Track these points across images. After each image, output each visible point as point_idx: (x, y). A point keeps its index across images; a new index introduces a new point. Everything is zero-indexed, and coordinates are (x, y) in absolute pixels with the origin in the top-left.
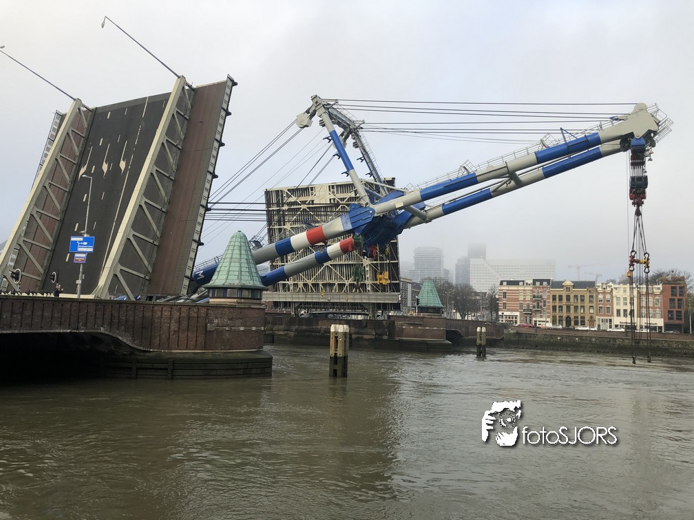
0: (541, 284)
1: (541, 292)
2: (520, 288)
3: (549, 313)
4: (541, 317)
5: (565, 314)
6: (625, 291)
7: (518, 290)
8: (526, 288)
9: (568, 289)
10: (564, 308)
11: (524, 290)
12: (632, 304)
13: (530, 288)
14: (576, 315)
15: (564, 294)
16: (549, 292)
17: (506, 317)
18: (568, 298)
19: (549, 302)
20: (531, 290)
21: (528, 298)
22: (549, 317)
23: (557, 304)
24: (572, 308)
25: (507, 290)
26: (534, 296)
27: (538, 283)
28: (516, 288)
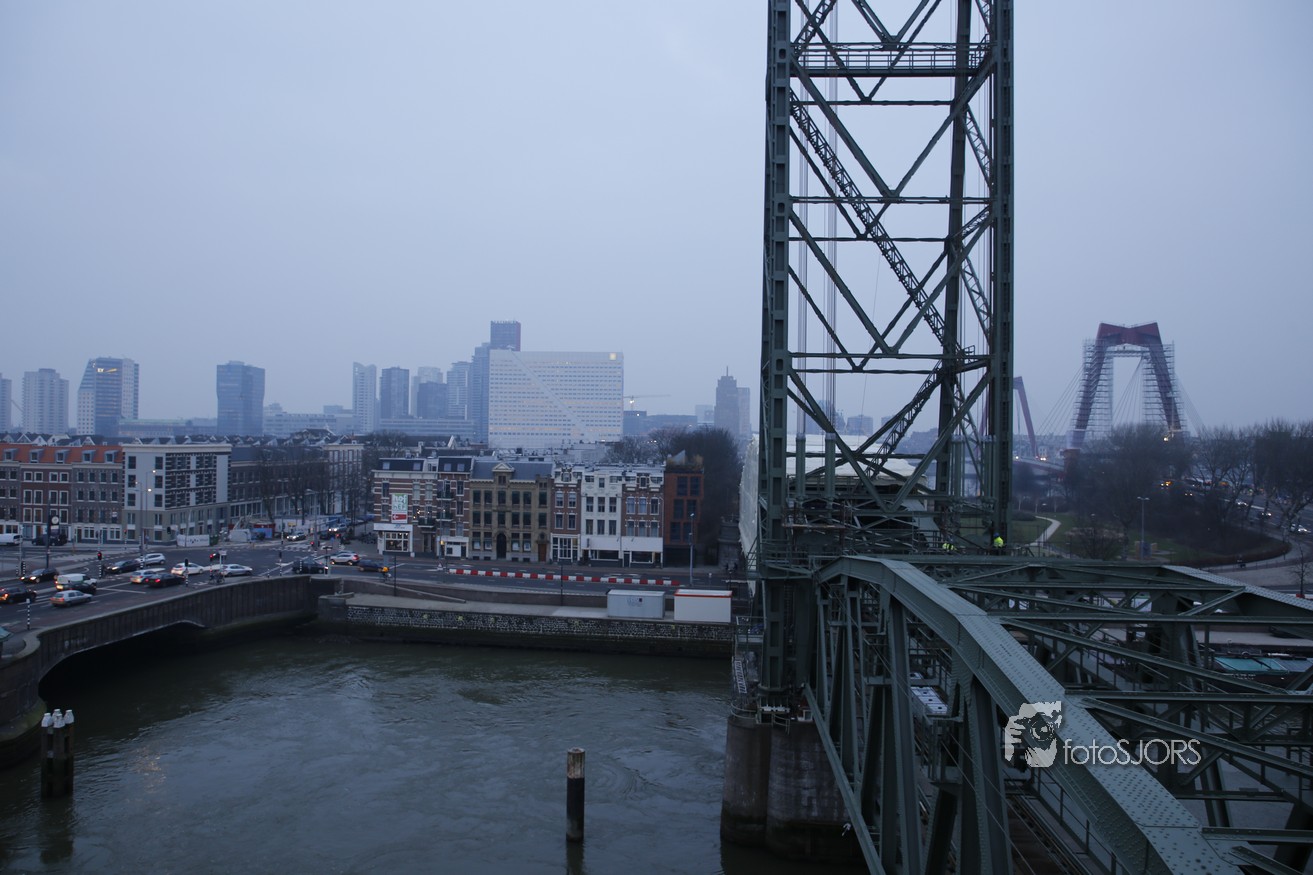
0: (454, 469)
1: (454, 485)
2: (413, 477)
3: (466, 526)
4: (452, 534)
5: (495, 531)
6: (602, 485)
7: (411, 481)
8: (426, 477)
9: (502, 478)
10: (495, 517)
11: (423, 481)
12: (613, 509)
13: (432, 477)
14: (515, 531)
15: (495, 489)
16: (468, 485)
17: (388, 536)
18: (502, 496)
19: (467, 505)
20: (435, 481)
21: (429, 497)
22: (466, 534)
23: (483, 510)
24: (508, 517)
25: (391, 480)
26: (439, 495)
27: (447, 467)
28: (406, 477)
